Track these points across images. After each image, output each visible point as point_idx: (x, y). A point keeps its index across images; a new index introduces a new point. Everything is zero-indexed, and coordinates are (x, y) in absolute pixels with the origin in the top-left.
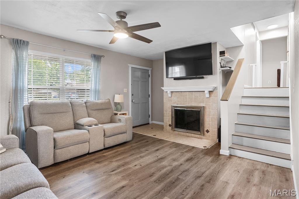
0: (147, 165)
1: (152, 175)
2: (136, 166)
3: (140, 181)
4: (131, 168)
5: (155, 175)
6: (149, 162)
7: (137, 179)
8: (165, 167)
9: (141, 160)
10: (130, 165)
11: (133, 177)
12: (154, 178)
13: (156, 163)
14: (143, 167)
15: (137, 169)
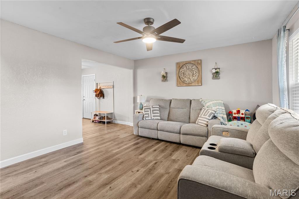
0: (125, 173)
1: (121, 163)
2: (137, 170)
3: (131, 158)
4: (142, 168)
5: (119, 163)
6: (123, 177)
7: (132, 159)
8: (106, 172)
9: (134, 179)
10: (144, 171)
11: (136, 160)
12: (120, 161)
13: (115, 176)
14: (129, 170)
15: (135, 167)
